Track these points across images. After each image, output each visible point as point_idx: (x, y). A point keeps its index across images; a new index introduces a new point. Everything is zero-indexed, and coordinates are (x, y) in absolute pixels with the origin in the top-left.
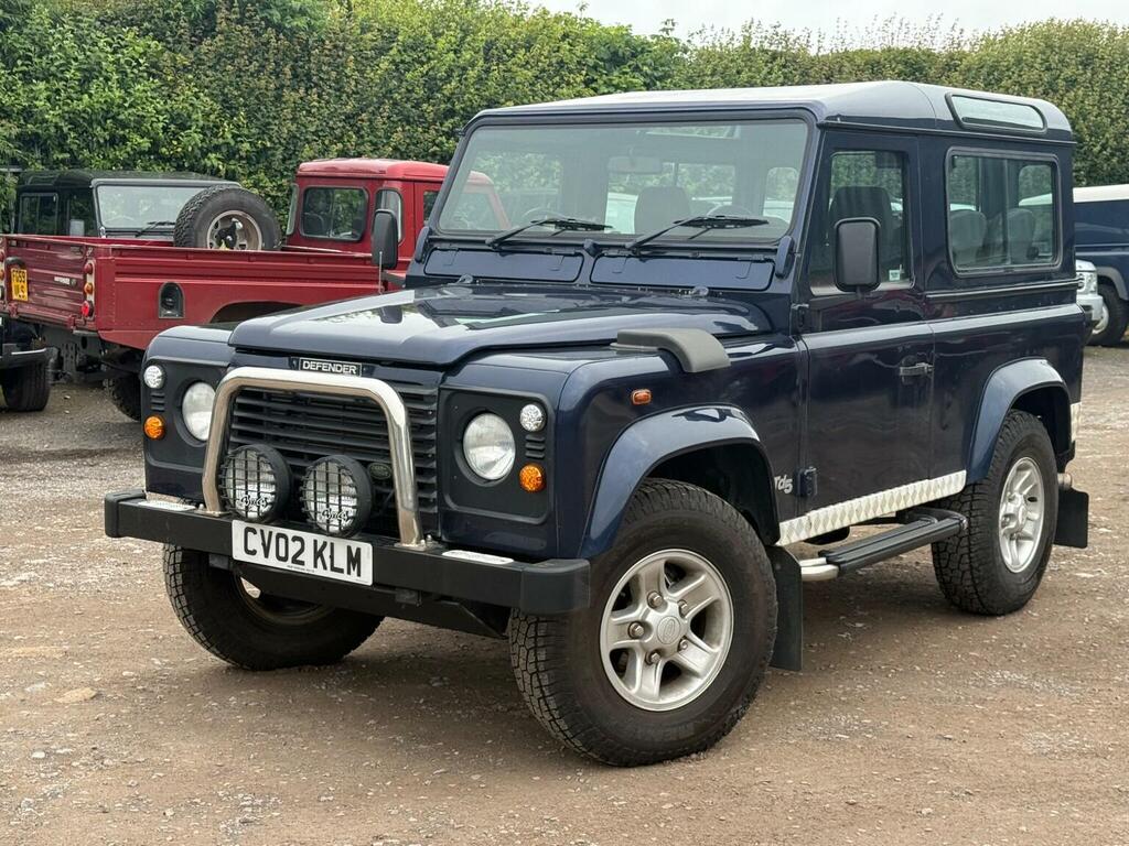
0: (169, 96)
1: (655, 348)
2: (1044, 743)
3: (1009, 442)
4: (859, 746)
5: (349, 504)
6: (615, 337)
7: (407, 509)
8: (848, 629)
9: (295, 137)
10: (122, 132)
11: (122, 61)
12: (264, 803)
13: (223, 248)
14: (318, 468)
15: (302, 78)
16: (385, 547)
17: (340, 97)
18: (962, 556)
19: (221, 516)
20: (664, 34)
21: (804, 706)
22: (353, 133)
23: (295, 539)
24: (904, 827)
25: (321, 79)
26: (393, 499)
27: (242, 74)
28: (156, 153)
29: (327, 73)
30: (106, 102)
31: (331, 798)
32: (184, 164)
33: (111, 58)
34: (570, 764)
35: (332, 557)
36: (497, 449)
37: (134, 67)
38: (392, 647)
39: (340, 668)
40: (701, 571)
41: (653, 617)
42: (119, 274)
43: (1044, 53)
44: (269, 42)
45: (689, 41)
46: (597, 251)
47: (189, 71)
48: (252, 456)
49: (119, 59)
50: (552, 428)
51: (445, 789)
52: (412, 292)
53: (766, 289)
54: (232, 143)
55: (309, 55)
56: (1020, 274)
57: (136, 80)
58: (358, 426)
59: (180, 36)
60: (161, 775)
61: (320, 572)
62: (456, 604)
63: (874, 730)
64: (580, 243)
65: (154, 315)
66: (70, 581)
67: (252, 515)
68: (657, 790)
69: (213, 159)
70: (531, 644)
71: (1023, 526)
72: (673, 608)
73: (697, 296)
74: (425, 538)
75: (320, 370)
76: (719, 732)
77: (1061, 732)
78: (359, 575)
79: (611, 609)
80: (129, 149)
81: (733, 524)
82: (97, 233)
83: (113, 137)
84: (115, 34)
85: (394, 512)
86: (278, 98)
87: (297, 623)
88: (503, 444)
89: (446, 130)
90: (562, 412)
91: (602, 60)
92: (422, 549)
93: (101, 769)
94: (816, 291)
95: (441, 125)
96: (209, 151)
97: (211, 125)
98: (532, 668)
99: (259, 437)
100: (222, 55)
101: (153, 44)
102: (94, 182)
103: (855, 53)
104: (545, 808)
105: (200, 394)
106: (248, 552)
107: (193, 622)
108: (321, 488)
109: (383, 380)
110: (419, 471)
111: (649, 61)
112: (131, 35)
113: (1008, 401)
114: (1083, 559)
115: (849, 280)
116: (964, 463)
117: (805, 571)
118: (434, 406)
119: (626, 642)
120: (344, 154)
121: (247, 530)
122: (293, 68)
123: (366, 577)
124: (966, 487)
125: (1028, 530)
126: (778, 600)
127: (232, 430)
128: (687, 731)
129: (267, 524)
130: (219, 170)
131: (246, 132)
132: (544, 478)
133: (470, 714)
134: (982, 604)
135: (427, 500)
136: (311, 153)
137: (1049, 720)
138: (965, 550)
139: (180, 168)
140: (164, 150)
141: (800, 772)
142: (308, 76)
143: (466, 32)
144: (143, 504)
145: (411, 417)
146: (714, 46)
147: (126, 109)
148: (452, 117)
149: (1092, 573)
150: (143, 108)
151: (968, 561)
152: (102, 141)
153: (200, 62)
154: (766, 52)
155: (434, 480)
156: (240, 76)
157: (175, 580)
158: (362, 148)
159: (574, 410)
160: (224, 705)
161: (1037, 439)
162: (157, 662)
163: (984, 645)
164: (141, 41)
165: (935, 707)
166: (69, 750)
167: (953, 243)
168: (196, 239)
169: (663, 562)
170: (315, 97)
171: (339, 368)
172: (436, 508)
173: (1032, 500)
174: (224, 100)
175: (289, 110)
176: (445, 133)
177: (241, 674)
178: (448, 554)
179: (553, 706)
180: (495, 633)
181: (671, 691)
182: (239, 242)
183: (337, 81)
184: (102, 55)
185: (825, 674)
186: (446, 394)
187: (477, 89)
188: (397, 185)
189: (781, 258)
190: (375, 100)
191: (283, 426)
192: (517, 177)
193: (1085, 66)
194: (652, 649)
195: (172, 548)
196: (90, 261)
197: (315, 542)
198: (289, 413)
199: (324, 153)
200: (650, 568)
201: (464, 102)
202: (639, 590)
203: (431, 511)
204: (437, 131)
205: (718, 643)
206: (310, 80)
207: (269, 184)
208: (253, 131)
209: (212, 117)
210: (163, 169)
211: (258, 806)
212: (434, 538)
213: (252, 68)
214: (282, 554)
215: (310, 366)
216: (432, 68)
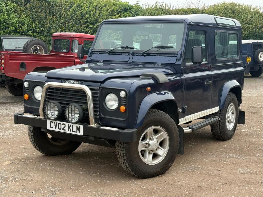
0: (19, 17)
1: (151, 77)
2: (242, 171)
3: (228, 100)
4: (199, 172)
5: (77, 116)
6: (141, 75)
7: (92, 117)
8: (191, 144)
9: (50, 27)
10: (8, 26)
11: (8, 9)
12: (57, 189)
13: (35, 54)
14: (69, 107)
15: (51, 13)
16: (86, 126)
17: (61, 18)
18: (218, 126)
19: (44, 119)
20: (137, 4)
21: (184, 163)
22: (64, 26)
23: (63, 124)
24: (212, 192)
25: (56, 14)
26: (88, 114)
27: (37, 12)
28: (16, 31)
29: (57, 12)
30: (4, 18)
31: (73, 188)
32: (23, 34)
33: (5, 8)
34: (131, 178)
35: (73, 129)
36: (114, 102)
37: (11, 10)
38: (83, 150)
39: (71, 155)
40: (162, 131)
41: (151, 142)
42: (10, 60)
43: (224, 10)
44: (43, 5)
45: (143, 6)
46: (133, 54)
47: (24, 11)
48: (52, 104)
49: (7, 8)
50: (128, 96)
51: (101, 185)
52: (87, 64)
53: (175, 63)
54: (35, 29)
55: (53, 8)
56: (231, 60)
57: (11, 13)
58: (80, 97)
59: (22, 3)
60: (31, 182)
61: (69, 132)
62: (104, 140)
63: (202, 169)
64: (129, 52)
65: (19, 70)
66: (2, 135)
67: (52, 118)
68: (152, 184)
69: (30, 33)
70: (122, 149)
71: (231, 119)
72: (155, 140)
73: (158, 65)
74: (96, 124)
75: (69, 83)
76: (166, 170)
77: (245, 168)
78: (79, 133)
79: (141, 140)
80: (10, 30)
81: (169, 120)
82: (3, 50)
83: (6, 27)
84: (6, 2)
85: (88, 117)
86: (46, 18)
87: (60, 144)
88: (115, 101)
89: (86, 26)
90: (130, 93)
91: (122, 10)
92: (95, 126)
93: (15, 181)
94: (187, 64)
95: (85, 25)
96: (29, 31)
97: (30, 24)
98: (122, 155)
99: (53, 99)
100: (32, 8)
101: (15, 5)
102: (2, 38)
103: (181, 9)
104: (126, 189)
105: (38, 89)
106: (51, 127)
107: (35, 144)
108: (70, 112)
109: (86, 85)
110: (94, 107)
111: (133, 11)
112: (10, 3)
113: (228, 90)
114: (243, 127)
115: (195, 61)
116: (218, 104)
117: (185, 131)
118: (98, 92)
119: (144, 148)
120: (61, 31)
121: (51, 122)
122: (49, 11)
123: (81, 133)
124: (219, 110)
125: (232, 120)
126: (180, 138)
127: (46, 97)
128: (159, 170)
129: (56, 120)
130: (31, 35)
131: (38, 26)
132: (126, 109)
133: (104, 166)
134: (222, 138)
135: (96, 114)
136: (54, 31)
137: (242, 165)
138: (219, 125)
139: (22, 35)
140: (18, 30)
141: (186, 179)
142: (53, 13)
143: (90, 3)
144: (24, 116)
145: (92, 94)
146: (148, 7)
147: (9, 20)
148: (88, 23)
149: (245, 130)
150: (13, 20)
151: (219, 128)
152: (3, 28)
153: (27, 9)
154: (161, 9)
155: (98, 109)
156: (36, 13)
157: (31, 134)
158: (66, 30)
159: (133, 92)
160: (44, 165)
161: (234, 99)
162: (26, 154)
163: (223, 148)
164: (12, 4)
165: (215, 163)
166: (7, 177)
167: (216, 53)
168: (28, 52)
169: (153, 129)
170: (55, 18)
171: (74, 82)
172: (98, 116)
173: (233, 113)
174: (32, 19)
175: (49, 21)
176: (86, 27)
177: (47, 157)
178: (102, 128)
179: (127, 164)
180: (112, 147)
181: (155, 160)
182: (38, 52)
183: (60, 14)
184: (3, 7)
185: (188, 155)
186: (101, 89)
187: (93, 17)
188: (77, 39)
189: (179, 56)
190: (69, 19)
191: (59, 96)
192: (103, 37)
193: (233, 13)
194: (150, 150)
195: (30, 126)
196: (3, 57)
197: (68, 125)
198: (61, 93)
199: (57, 31)
200: (150, 131)
201: (90, 19)
202: (147, 136)
203: (97, 117)
204: (84, 26)
205: (166, 148)
206: (53, 14)
207: (44, 39)
208: (40, 26)
209: (30, 22)
210: (18, 35)
211: (56, 190)
212: (98, 124)
213: (39, 11)
214: (60, 128)
215: (66, 82)
216: (83, 12)
